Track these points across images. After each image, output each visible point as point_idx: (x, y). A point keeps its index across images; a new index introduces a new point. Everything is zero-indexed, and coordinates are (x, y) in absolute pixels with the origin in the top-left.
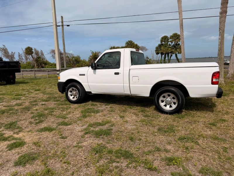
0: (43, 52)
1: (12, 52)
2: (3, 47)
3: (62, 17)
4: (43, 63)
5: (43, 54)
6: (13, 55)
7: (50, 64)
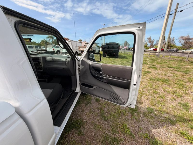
0: (175, 39)
1: (153, 40)
2: (150, 37)
3: (178, 4)
4: (170, 46)
5: (174, 40)
6: (153, 41)
7: (175, 47)
